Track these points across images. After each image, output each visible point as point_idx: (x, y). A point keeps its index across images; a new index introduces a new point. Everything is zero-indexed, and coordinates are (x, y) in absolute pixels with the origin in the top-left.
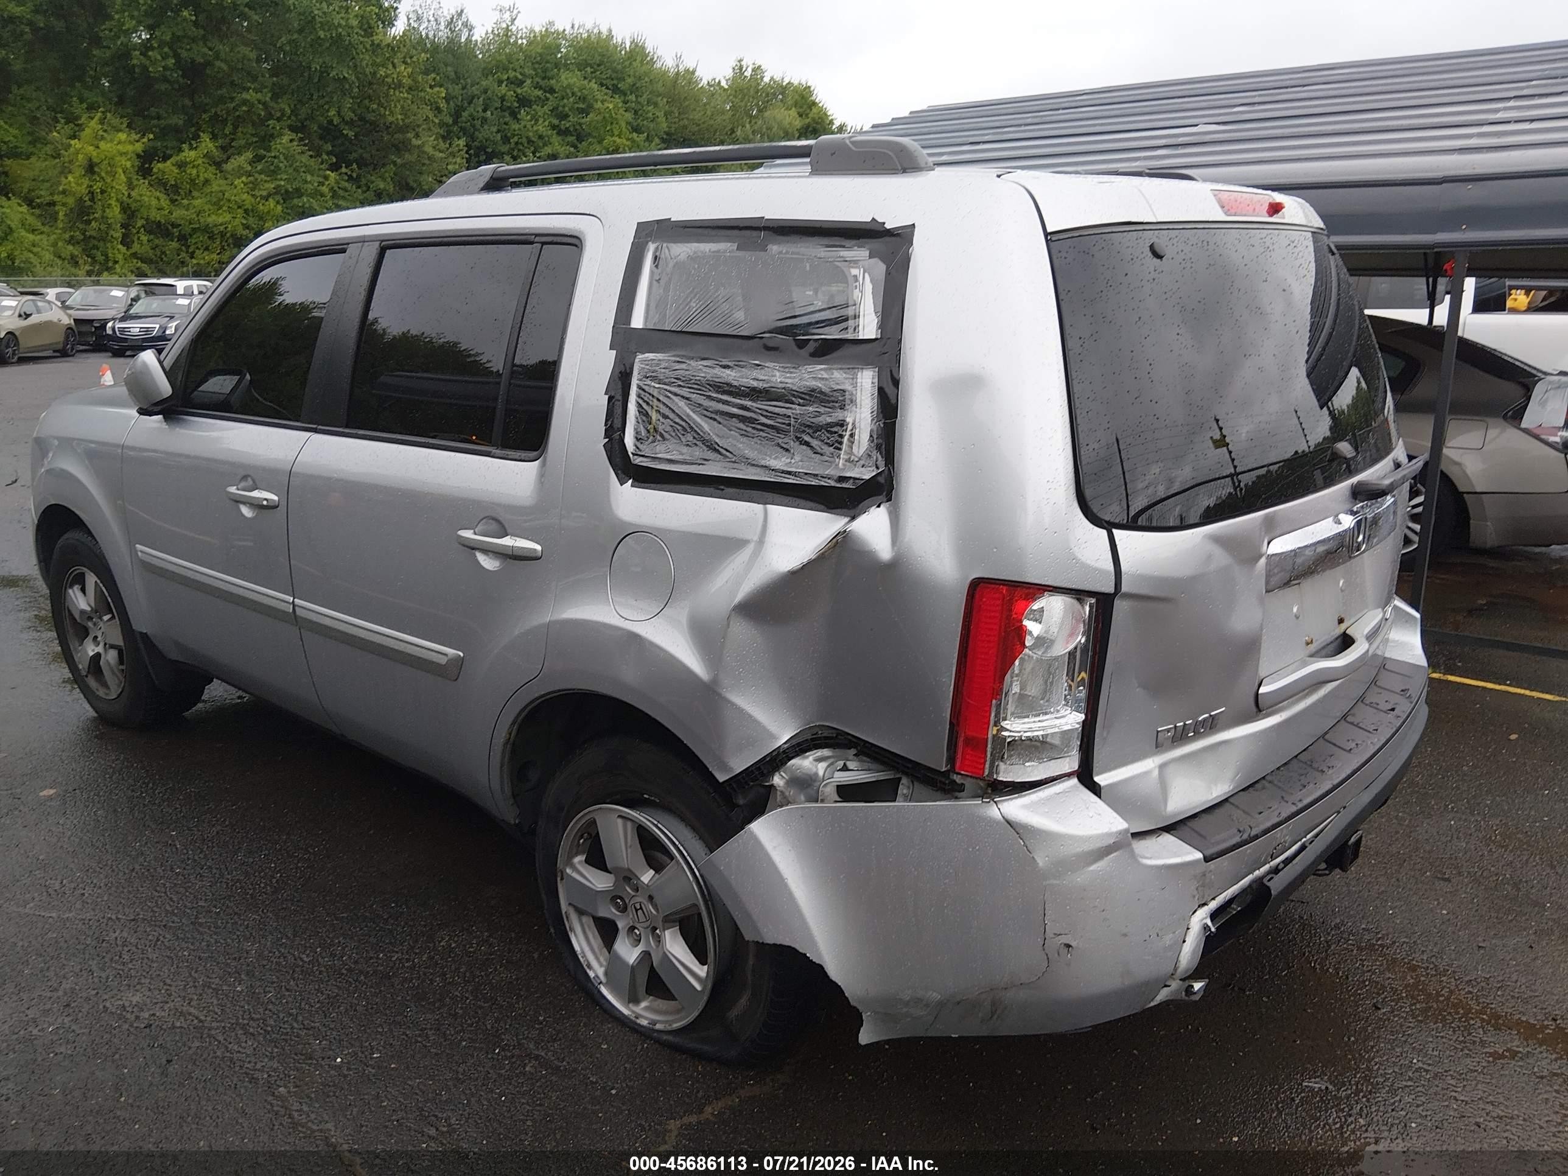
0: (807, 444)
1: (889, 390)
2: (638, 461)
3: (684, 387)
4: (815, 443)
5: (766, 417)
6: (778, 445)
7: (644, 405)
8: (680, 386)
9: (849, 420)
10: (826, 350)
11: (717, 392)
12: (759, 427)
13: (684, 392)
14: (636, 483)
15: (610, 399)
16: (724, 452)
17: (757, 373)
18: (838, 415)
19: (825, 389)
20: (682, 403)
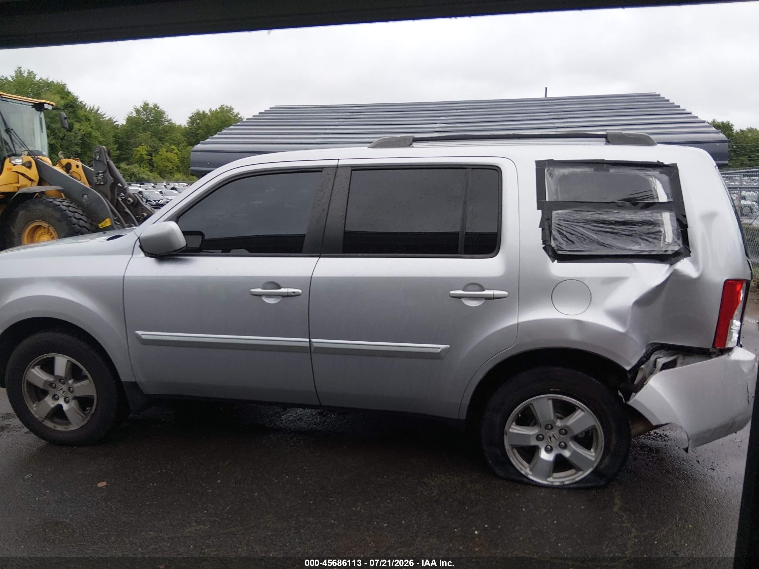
0: (646, 240)
1: (681, 218)
2: (560, 252)
3: (580, 222)
4: (650, 240)
5: (624, 231)
6: (632, 241)
7: (561, 231)
8: (578, 222)
9: (662, 230)
10: (648, 206)
11: (598, 223)
12: (621, 235)
13: (582, 225)
14: (559, 261)
15: (543, 230)
16: (607, 245)
17: (616, 215)
18: (657, 229)
19: (652, 220)
20: (581, 229)
